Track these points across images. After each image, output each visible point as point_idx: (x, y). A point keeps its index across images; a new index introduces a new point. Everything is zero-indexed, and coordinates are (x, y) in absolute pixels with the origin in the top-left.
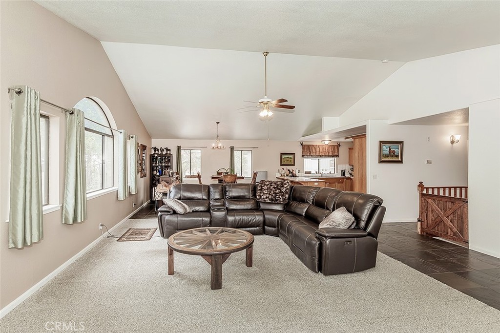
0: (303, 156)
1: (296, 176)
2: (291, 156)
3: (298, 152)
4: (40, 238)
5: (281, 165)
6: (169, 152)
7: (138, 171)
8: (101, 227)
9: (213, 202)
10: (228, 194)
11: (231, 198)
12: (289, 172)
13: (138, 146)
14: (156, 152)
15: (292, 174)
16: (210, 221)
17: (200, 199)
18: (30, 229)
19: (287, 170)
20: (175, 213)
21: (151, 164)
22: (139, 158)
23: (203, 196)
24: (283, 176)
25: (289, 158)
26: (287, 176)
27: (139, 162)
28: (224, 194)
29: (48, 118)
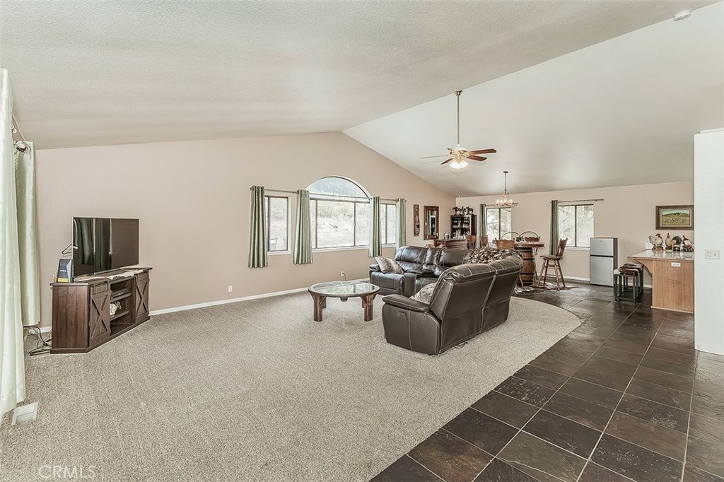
2: (687, 211)
4: (264, 266)
5: (658, 227)
6: (471, 212)
7: (415, 233)
8: (342, 275)
9: (424, 267)
10: (441, 260)
11: (442, 265)
12: (675, 241)
13: (416, 208)
14: (458, 212)
15: (682, 245)
16: (403, 283)
17: (415, 262)
18: (258, 260)
19: (668, 237)
20: (380, 271)
21: (452, 226)
22: (417, 220)
23: (418, 260)
24: (657, 248)
25: (678, 214)
26: (669, 248)
27: (417, 224)
28: (438, 259)
29: (287, 198)
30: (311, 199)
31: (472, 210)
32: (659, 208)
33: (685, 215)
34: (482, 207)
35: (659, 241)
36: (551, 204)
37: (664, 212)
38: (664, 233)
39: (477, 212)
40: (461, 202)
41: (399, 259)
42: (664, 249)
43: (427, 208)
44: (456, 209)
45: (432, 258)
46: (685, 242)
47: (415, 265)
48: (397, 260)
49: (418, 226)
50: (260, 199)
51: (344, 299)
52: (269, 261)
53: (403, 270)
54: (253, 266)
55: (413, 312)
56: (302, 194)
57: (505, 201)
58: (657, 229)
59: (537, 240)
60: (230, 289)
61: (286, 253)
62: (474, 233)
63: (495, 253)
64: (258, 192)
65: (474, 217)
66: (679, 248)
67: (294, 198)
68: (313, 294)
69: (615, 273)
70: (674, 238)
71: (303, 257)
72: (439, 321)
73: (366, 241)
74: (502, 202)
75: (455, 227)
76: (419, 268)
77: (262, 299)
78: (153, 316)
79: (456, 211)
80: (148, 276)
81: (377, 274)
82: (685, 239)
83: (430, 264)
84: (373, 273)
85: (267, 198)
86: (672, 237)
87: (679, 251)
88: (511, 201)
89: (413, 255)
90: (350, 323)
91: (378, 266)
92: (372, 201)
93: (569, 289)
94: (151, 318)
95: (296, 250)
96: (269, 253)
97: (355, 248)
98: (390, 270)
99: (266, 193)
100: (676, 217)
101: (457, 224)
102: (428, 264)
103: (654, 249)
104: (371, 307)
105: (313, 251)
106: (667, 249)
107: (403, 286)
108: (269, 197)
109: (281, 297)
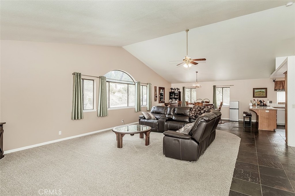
0: (275, 90)
1: (267, 106)
2: (264, 90)
3: (271, 87)
4: (81, 118)
5: (254, 97)
6: (178, 90)
7: (155, 100)
8: (122, 121)
9: (167, 116)
10: (175, 112)
11: (176, 114)
12: (260, 102)
13: (155, 88)
14: (173, 90)
15: (263, 104)
16: (158, 124)
17: (162, 114)
18: (77, 115)
19: (258, 101)
20: (145, 118)
21: (170, 96)
22: (156, 94)
23: (163, 112)
24: (254, 105)
25: (261, 91)
26: (258, 105)
27: (156, 96)
28: (174, 112)
29: (93, 80)
30: (107, 81)
31: (179, 89)
32: (254, 89)
33: (263, 92)
34: (184, 88)
35: (254, 102)
36: (213, 87)
37: (256, 91)
38: (256, 99)
39: (181, 90)
40: (174, 86)
41: (153, 113)
42: (256, 105)
43: (160, 88)
44: (172, 89)
45: (170, 111)
46: (264, 102)
47: (162, 115)
48: (152, 113)
49: (156, 97)
50: (79, 80)
51: (132, 135)
52: (84, 115)
53: (156, 118)
54: (75, 118)
55: (182, 140)
56: (102, 78)
57: (197, 85)
58: (253, 97)
59: (208, 102)
60: (60, 133)
61: (93, 111)
62: (180, 100)
63: (203, 108)
64: (78, 76)
65: (180, 92)
66: (262, 105)
67: (97, 80)
68: (116, 133)
69: (244, 116)
70: (260, 101)
71: (103, 112)
72: (198, 143)
73: (133, 104)
74: (195, 85)
75: (171, 97)
76: (164, 116)
77: (80, 138)
78: (6, 155)
79: (172, 90)
80: (2, 128)
81: (143, 120)
82: (264, 101)
83: (170, 114)
84: (141, 120)
85: (82, 80)
86: (259, 101)
87: (262, 106)
88: (199, 85)
89: (160, 110)
90: (138, 147)
91: (144, 116)
92: (136, 84)
93: (223, 123)
94: (5, 156)
95: (99, 109)
96: (84, 111)
97: (128, 107)
98: (150, 118)
99: (82, 77)
100: (260, 93)
101: (172, 96)
102: (169, 114)
103: (253, 105)
104: (149, 138)
105: (108, 109)
106: (257, 105)
107: (158, 126)
108: (83, 79)
109: (91, 135)
